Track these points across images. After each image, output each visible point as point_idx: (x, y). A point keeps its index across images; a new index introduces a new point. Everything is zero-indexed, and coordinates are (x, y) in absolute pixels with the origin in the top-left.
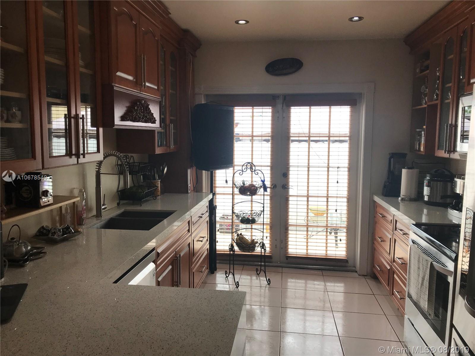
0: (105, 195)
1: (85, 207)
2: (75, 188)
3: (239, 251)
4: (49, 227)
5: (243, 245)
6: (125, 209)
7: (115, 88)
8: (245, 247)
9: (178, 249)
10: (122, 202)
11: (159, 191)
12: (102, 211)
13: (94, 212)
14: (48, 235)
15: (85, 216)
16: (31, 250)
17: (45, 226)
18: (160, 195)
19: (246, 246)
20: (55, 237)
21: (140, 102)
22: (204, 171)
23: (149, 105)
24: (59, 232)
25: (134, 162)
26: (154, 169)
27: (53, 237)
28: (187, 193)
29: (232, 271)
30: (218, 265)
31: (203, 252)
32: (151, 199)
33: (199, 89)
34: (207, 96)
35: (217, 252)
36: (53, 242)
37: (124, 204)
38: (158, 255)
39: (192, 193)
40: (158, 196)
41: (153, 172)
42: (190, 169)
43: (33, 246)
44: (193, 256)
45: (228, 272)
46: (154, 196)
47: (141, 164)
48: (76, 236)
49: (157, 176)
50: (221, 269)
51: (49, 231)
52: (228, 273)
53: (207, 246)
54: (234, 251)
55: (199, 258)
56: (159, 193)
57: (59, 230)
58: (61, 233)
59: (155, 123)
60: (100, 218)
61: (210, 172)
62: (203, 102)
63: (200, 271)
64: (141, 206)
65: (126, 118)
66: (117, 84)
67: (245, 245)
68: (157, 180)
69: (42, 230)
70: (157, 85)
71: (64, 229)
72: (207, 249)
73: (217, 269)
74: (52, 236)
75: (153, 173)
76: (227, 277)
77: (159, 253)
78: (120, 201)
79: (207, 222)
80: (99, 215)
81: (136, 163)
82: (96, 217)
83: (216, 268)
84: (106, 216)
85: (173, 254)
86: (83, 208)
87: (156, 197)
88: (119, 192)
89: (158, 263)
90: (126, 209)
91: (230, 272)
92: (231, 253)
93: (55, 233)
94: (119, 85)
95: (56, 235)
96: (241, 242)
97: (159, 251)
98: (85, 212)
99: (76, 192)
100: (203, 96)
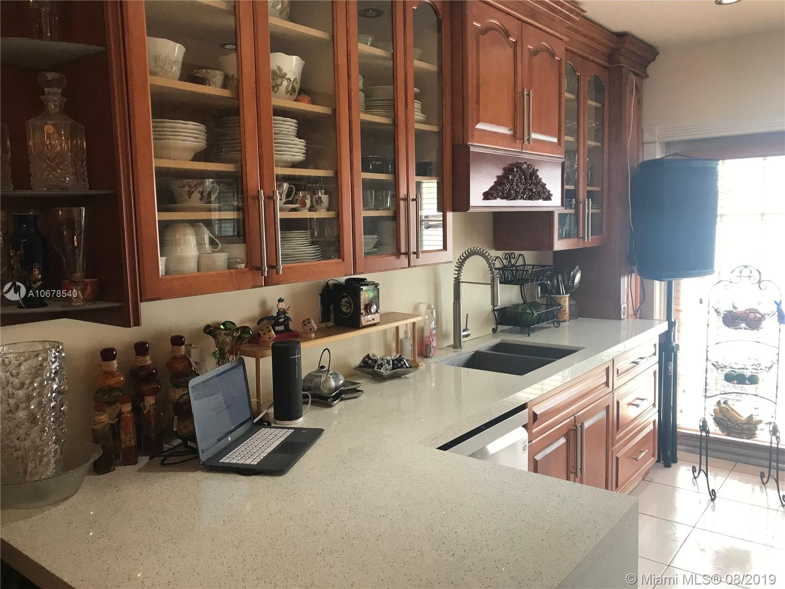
0: (467, 315)
1: (434, 332)
2: (421, 303)
3: (721, 433)
4: (376, 357)
5: (729, 423)
6: (502, 340)
7: (472, 149)
8: (731, 428)
9: (580, 413)
10: (500, 328)
11: (566, 314)
12: (463, 340)
13: (451, 342)
14: (373, 367)
15: (434, 344)
16: (344, 385)
17: (371, 354)
18: (568, 320)
19: (734, 426)
20: (382, 370)
21: (520, 168)
22: (657, 283)
23: (538, 170)
24: (387, 365)
25: (525, 265)
26: (557, 276)
27: (379, 370)
28: (619, 318)
29: (703, 468)
30: (679, 454)
31: (643, 424)
32: (550, 325)
33: (651, 134)
34: (668, 145)
35: (678, 430)
36: (379, 378)
37: (503, 331)
38: (535, 417)
39: (631, 320)
40: (565, 321)
41: (555, 281)
42: (628, 277)
43: (348, 380)
44: (618, 429)
45: (698, 469)
46: (556, 321)
47: (535, 267)
48: (410, 372)
49: (562, 288)
50: (686, 461)
51: (376, 361)
52: (697, 471)
53: (654, 416)
54: (708, 432)
55: (631, 435)
56: (567, 316)
57: (388, 362)
58: (390, 366)
59: (551, 200)
60: (458, 350)
61: (666, 282)
62: (658, 156)
63: (633, 458)
64: (529, 336)
65: (492, 195)
66: (477, 143)
67: (730, 424)
68: (563, 294)
69: (366, 360)
70: (557, 135)
71: (395, 362)
72: (654, 422)
73: (678, 461)
74: (377, 369)
75: (555, 283)
76: (695, 478)
77: (537, 413)
78: (497, 327)
79: (655, 373)
80: (457, 345)
81: (528, 265)
82: (453, 348)
83: (676, 458)
84: (469, 347)
85: (569, 420)
86: (431, 333)
87: (559, 322)
88: (495, 312)
89: (534, 431)
90: (504, 339)
91: (700, 470)
92: (704, 434)
93: (381, 365)
94: (479, 143)
95: (383, 368)
96: (724, 418)
97: (538, 410)
98: (435, 338)
99: (423, 308)
100: (657, 145)
